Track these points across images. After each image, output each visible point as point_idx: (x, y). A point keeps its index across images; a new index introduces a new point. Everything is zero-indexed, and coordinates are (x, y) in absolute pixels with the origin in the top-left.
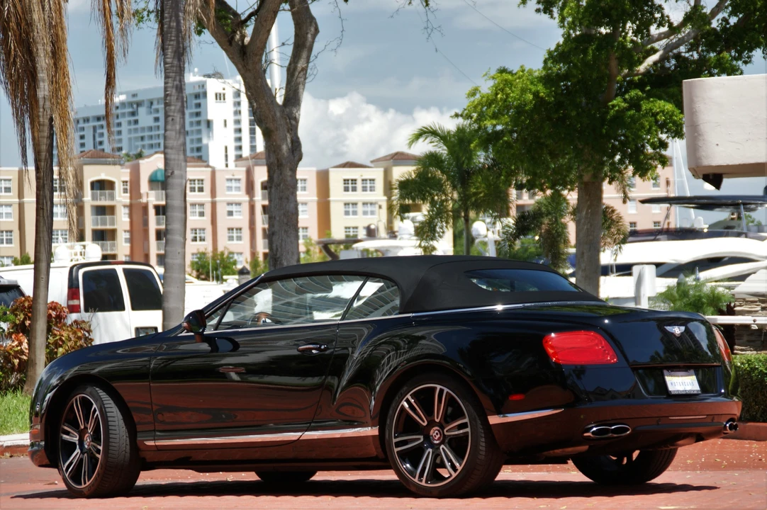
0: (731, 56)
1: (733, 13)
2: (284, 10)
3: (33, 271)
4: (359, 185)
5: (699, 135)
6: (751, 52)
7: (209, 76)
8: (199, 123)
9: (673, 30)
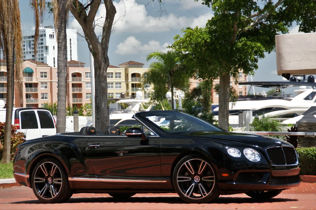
0: (283, 23)
1: (284, 6)
2: (102, 3)
3: (6, 111)
4: (114, 75)
5: (282, 58)
6: (292, 22)
7: (46, 27)
8: (42, 47)
9: (261, 12)
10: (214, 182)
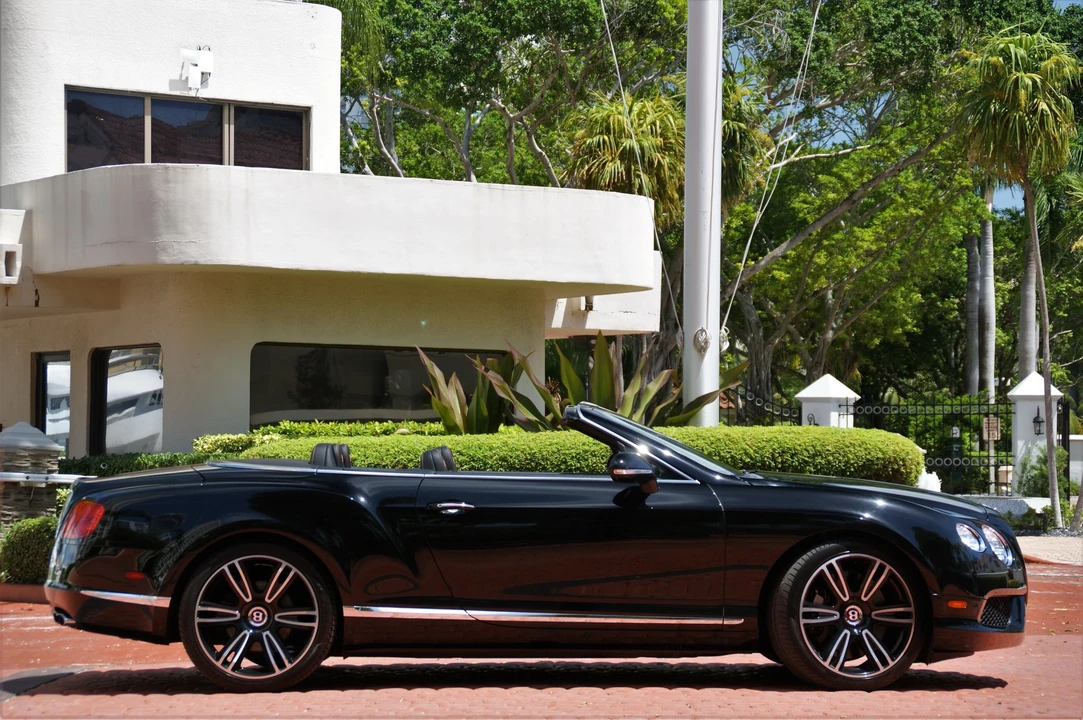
10: (910, 625)
